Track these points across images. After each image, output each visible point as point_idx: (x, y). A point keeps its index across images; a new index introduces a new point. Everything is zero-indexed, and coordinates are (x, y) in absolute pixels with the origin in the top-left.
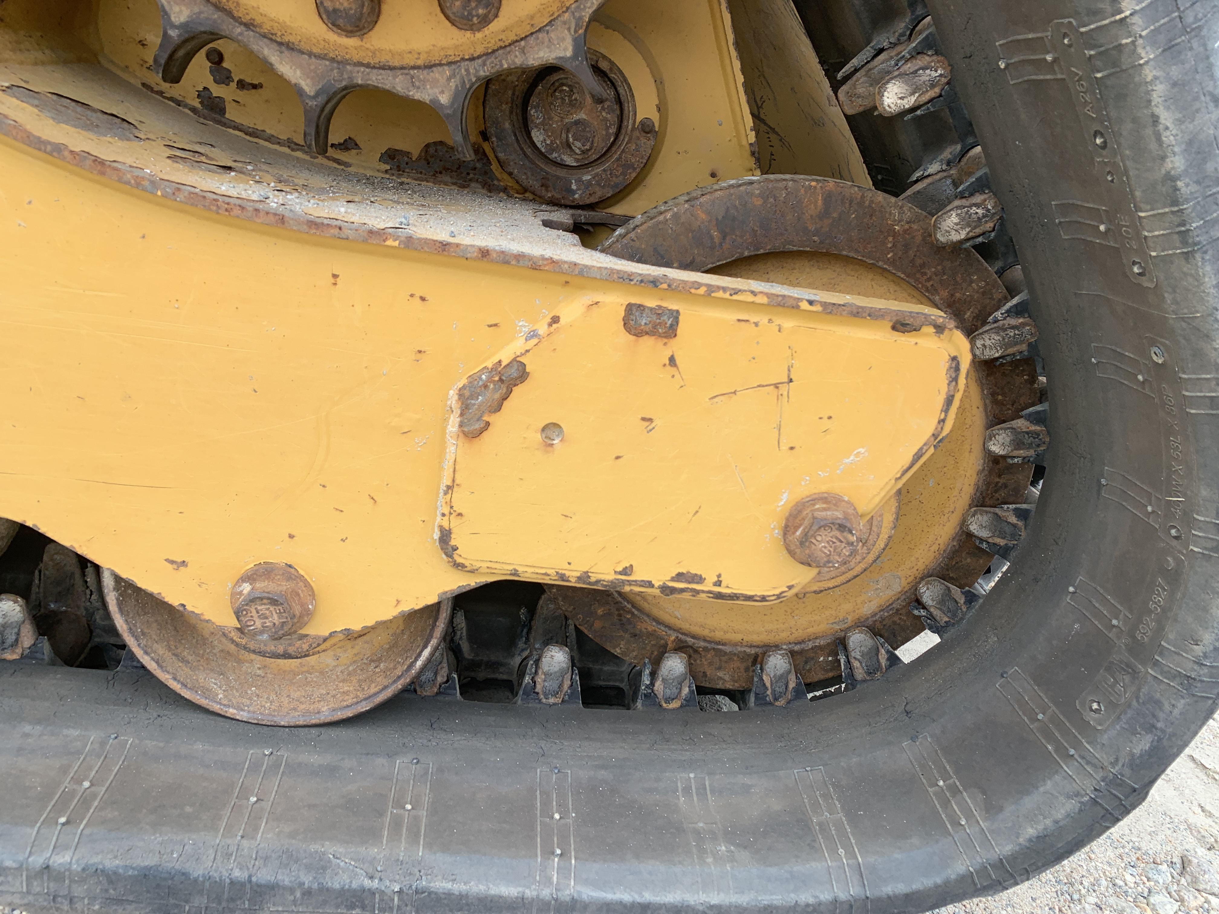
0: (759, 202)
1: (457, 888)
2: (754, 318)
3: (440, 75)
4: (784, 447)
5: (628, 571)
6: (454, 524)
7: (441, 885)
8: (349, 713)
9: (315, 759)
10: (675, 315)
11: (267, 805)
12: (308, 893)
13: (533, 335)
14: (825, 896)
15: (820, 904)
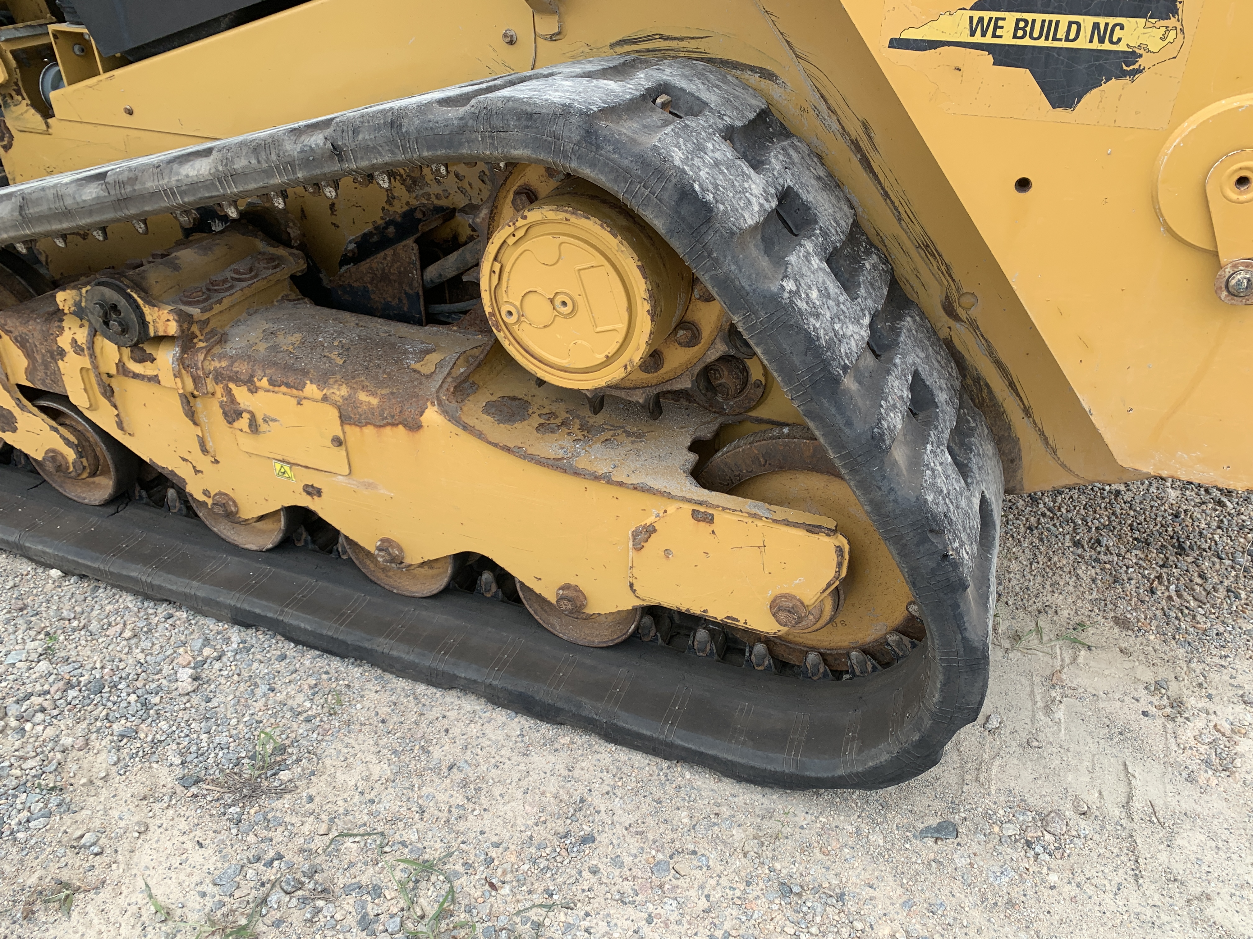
0: (782, 448)
1: (627, 726)
2: (745, 520)
3: (638, 392)
4: (767, 572)
5: (705, 611)
6: (634, 581)
7: (622, 724)
8: (605, 645)
9: (589, 662)
10: (712, 515)
11: (566, 678)
12: (574, 714)
13: (658, 516)
14: (779, 769)
15: (776, 772)
